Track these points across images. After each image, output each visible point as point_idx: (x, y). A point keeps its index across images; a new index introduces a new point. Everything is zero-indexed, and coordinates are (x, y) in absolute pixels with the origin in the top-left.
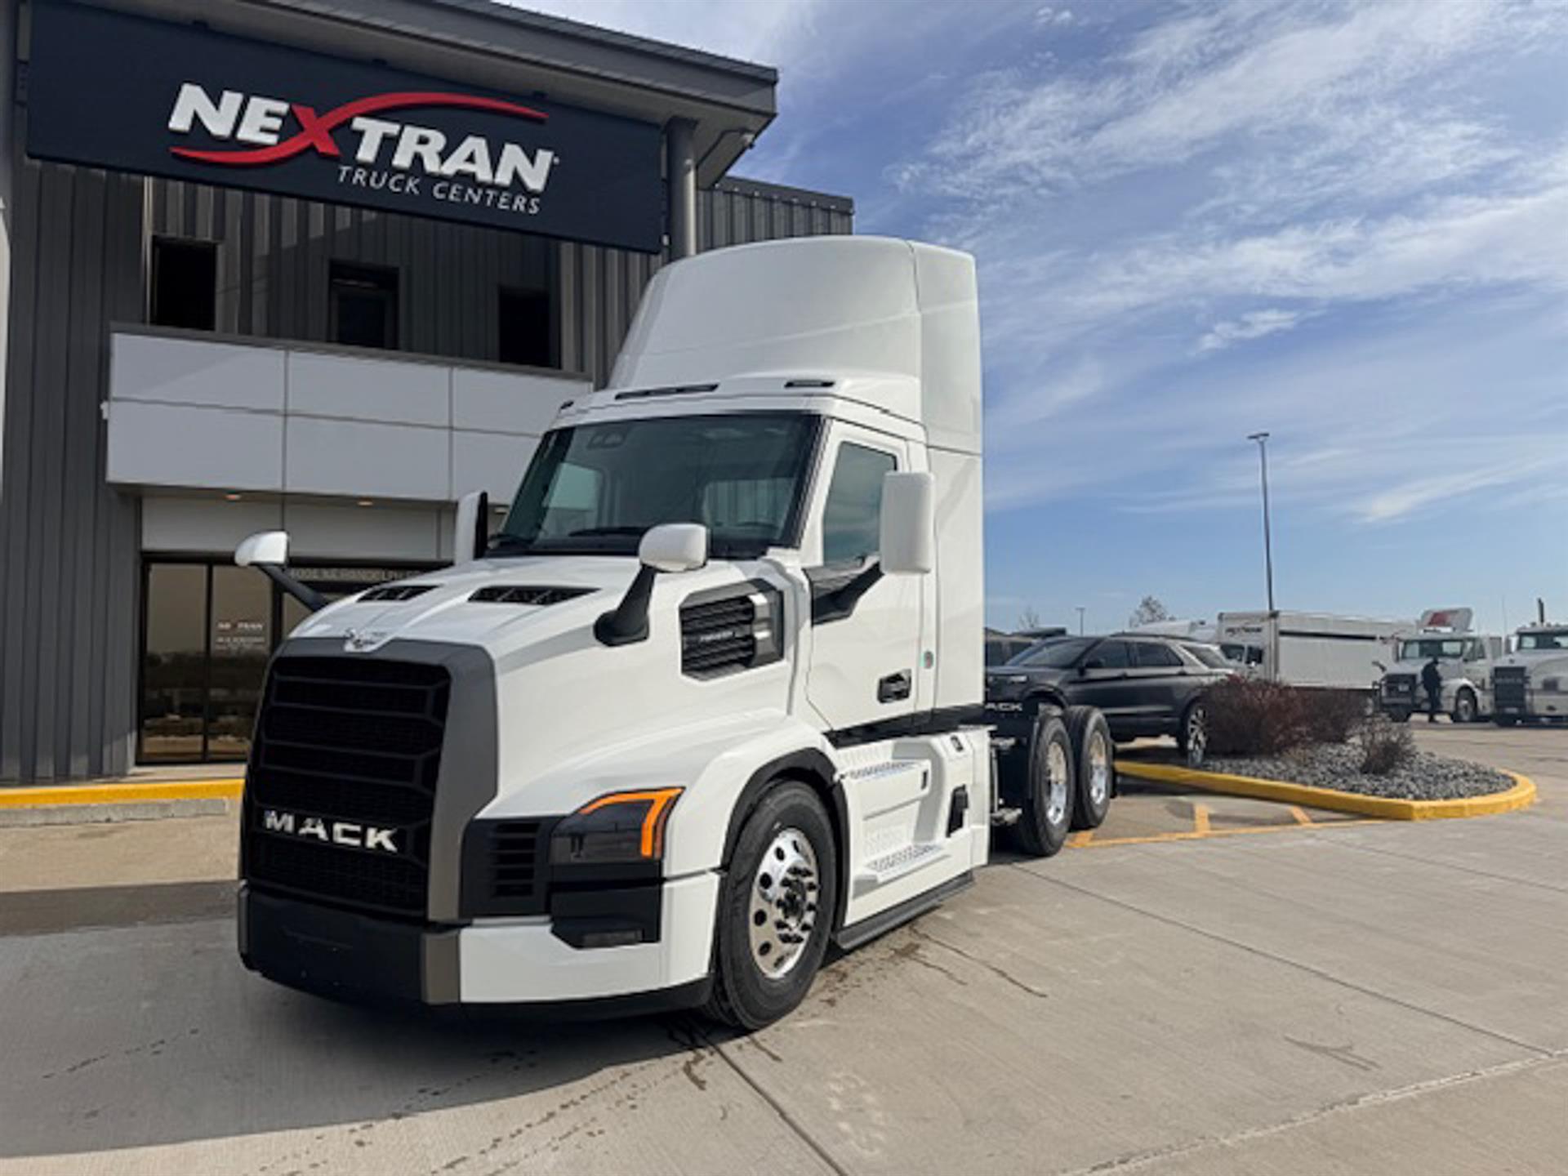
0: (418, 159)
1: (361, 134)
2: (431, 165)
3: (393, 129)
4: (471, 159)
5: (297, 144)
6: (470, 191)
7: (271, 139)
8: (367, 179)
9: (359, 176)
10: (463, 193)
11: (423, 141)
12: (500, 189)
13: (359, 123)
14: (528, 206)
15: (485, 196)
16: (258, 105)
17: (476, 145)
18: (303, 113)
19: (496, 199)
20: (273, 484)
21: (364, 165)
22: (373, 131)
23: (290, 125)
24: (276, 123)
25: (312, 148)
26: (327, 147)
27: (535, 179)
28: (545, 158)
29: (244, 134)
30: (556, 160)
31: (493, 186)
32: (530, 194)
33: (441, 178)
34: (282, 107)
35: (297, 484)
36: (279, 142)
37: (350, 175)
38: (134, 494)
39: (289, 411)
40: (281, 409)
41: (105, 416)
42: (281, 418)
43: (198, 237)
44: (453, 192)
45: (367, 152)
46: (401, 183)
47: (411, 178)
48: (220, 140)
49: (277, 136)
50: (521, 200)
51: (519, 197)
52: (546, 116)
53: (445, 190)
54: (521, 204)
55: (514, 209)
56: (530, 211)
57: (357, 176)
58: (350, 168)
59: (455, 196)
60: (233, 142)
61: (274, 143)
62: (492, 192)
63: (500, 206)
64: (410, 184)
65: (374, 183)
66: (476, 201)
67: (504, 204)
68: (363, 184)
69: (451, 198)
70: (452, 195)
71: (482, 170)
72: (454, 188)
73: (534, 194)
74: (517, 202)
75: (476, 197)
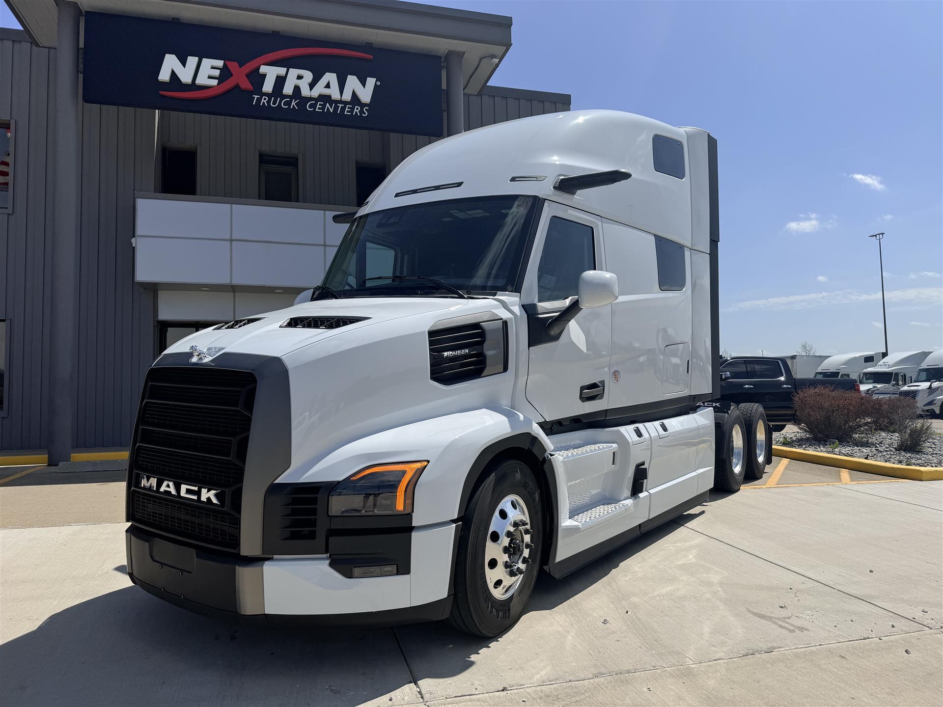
0: (297, 89)
1: (264, 76)
2: (305, 92)
3: (282, 71)
4: (328, 86)
5: (229, 84)
6: (328, 105)
7: (214, 82)
8: (269, 102)
9: (264, 100)
10: (324, 106)
11: (300, 77)
12: (345, 103)
13: (263, 69)
14: (362, 112)
15: (336, 108)
16: (207, 63)
17: (331, 77)
18: (233, 66)
19: (343, 109)
20: (224, 280)
21: (266, 94)
22: (271, 73)
23: (225, 74)
24: (217, 73)
25: (237, 86)
26: (246, 85)
27: (366, 94)
28: (371, 82)
29: (198, 82)
30: (378, 83)
31: (341, 102)
32: (363, 105)
33: (311, 99)
34: (220, 63)
36: (218, 84)
37: (259, 100)
38: (153, 289)
39: (233, 238)
40: (228, 237)
41: (133, 246)
42: (229, 242)
43: (187, 143)
44: (318, 106)
45: (268, 86)
46: (288, 103)
47: (294, 100)
48: (186, 85)
49: (217, 80)
50: (357, 109)
51: (356, 107)
52: (372, 57)
53: (313, 106)
54: (357, 111)
55: (354, 114)
56: (363, 115)
57: (263, 101)
58: (259, 96)
59: (319, 108)
60: (193, 86)
61: (216, 84)
62: (340, 105)
63: (346, 113)
64: (293, 103)
65: (273, 104)
66: (331, 111)
67: (348, 112)
68: (266, 105)
69: (317, 110)
70: (317, 108)
71: (334, 93)
72: (318, 104)
73: (366, 105)
74: (355, 110)
75: (331, 109)
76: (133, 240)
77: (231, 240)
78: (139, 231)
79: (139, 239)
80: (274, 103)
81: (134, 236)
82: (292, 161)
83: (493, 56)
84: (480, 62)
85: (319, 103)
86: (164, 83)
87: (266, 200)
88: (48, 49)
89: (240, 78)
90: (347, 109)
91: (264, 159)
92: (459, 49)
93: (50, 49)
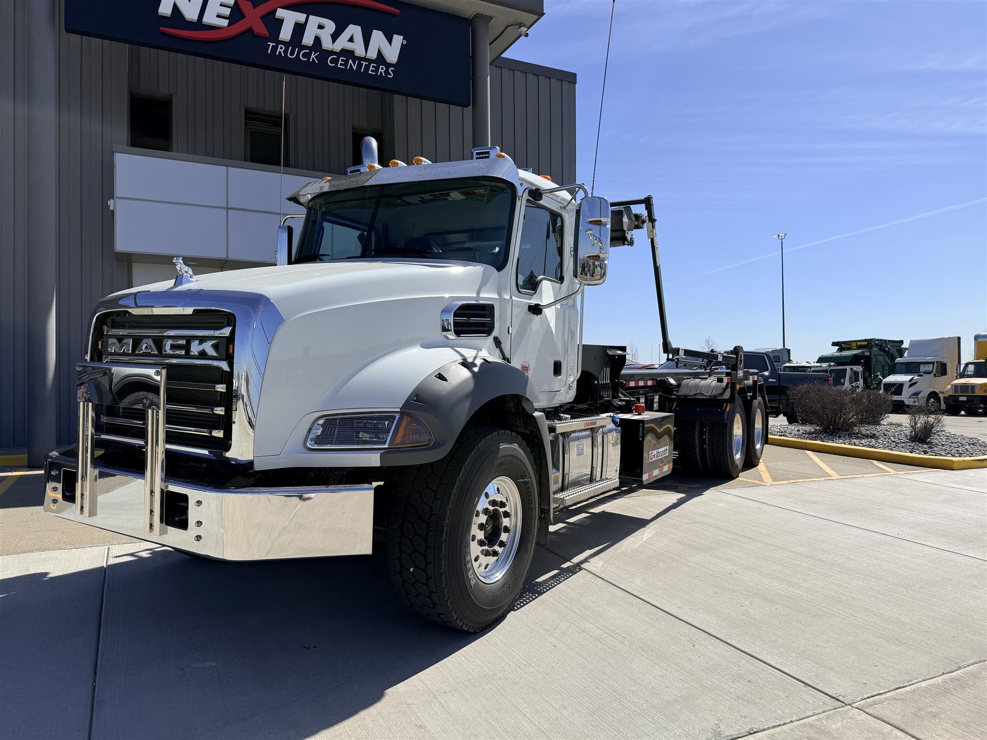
0: (317, 40)
1: (281, 21)
2: (327, 44)
3: (301, 17)
4: (351, 40)
5: (240, 27)
6: (351, 61)
7: (224, 23)
8: (286, 52)
9: (281, 50)
10: (346, 62)
11: (321, 27)
12: (370, 61)
13: (281, 13)
14: (387, 72)
15: (360, 66)
17: (354, 30)
18: (244, 5)
19: (367, 67)
20: (221, 254)
21: (283, 42)
22: (289, 18)
23: (236, 13)
24: (227, 12)
25: (250, 30)
26: (261, 29)
27: (392, 53)
28: (398, 40)
29: (206, 20)
30: (405, 43)
31: (365, 59)
32: (388, 65)
33: (332, 53)
34: (231, 1)
35: (236, 255)
36: (229, 25)
37: (275, 49)
38: (128, 260)
39: (229, 206)
40: (225, 205)
41: (112, 208)
42: (225, 211)
43: (163, 90)
44: (340, 62)
45: (286, 34)
46: (307, 55)
47: (313, 52)
48: (190, 23)
49: (228, 21)
50: (382, 69)
51: (381, 66)
52: (399, 11)
53: (335, 61)
54: (382, 71)
55: (379, 74)
56: (388, 76)
57: (279, 50)
58: (275, 44)
59: (341, 65)
60: (199, 24)
61: (226, 25)
62: (364, 63)
63: (370, 72)
64: (313, 56)
65: (290, 55)
66: (355, 68)
67: (372, 71)
68: (283, 55)
69: (339, 66)
70: (339, 64)
71: (358, 48)
72: (340, 60)
73: (390, 65)
74: (380, 70)
75: (354, 65)
76: (111, 203)
77: (228, 209)
78: (119, 190)
79: (118, 202)
80: (292, 54)
81: (112, 196)
83: (521, 25)
84: (505, 29)
85: (341, 58)
86: (164, 18)
87: (251, 162)
89: (253, 20)
90: (371, 68)
91: (250, 115)
92: (488, 13)
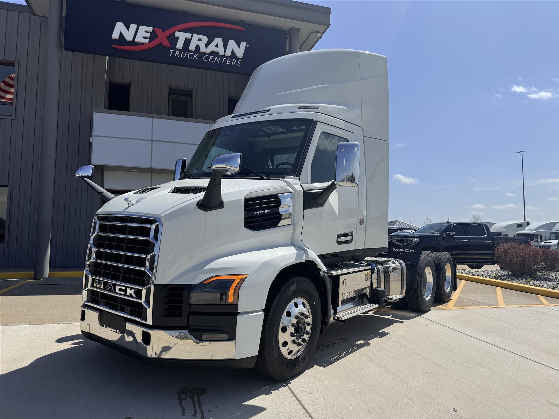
0: (198, 47)
1: (178, 38)
3: (189, 35)
4: (217, 46)
5: (155, 42)
6: (216, 58)
7: (147, 41)
8: (180, 54)
9: (177, 53)
10: (214, 58)
11: (199, 40)
12: (227, 57)
13: (177, 34)
14: (237, 63)
15: (221, 60)
16: (142, 28)
17: (219, 41)
18: (159, 31)
19: (226, 61)
20: (147, 165)
21: (178, 50)
22: (182, 36)
23: (153, 36)
24: (148, 35)
25: (161, 44)
26: (166, 43)
27: (240, 52)
28: (243, 44)
29: (137, 40)
30: (248, 46)
31: (224, 56)
32: (238, 59)
33: (206, 54)
34: (150, 29)
35: (156, 165)
36: (149, 42)
37: (174, 53)
38: (101, 169)
39: (153, 139)
40: (151, 139)
41: (91, 142)
42: (151, 142)
43: (124, 80)
44: (210, 58)
45: (180, 45)
46: (192, 56)
47: (195, 54)
48: (129, 42)
49: (148, 40)
50: (234, 61)
51: (234, 60)
52: (244, 29)
53: (207, 58)
54: (234, 62)
55: (232, 64)
56: (238, 65)
57: (176, 54)
58: (174, 51)
59: (211, 60)
60: (133, 43)
61: (148, 42)
62: (224, 58)
63: (227, 63)
64: (195, 56)
65: (182, 56)
66: (218, 62)
67: (228, 62)
68: (178, 56)
69: (209, 61)
70: (210, 59)
71: (220, 50)
72: (210, 57)
73: (239, 59)
74: (233, 62)
75: (218, 60)
76: (91, 139)
77: (152, 141)
78: (95, 133)
79: (95, 138)
80: (183, 55)
81: (91, 135)
82: (189, 93)
83: (318, 32)
84: (309, 35)
86: (115, 40)
87: (172, 116)
88: (40, 17)
89: (162, 38)
91: (172, 91)
92: (298, 26)
93: (42, 18)
